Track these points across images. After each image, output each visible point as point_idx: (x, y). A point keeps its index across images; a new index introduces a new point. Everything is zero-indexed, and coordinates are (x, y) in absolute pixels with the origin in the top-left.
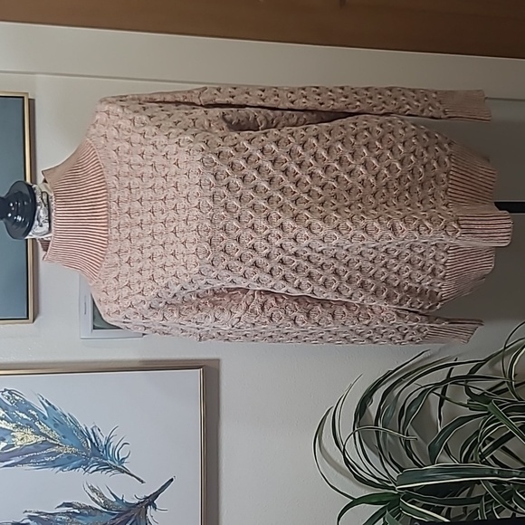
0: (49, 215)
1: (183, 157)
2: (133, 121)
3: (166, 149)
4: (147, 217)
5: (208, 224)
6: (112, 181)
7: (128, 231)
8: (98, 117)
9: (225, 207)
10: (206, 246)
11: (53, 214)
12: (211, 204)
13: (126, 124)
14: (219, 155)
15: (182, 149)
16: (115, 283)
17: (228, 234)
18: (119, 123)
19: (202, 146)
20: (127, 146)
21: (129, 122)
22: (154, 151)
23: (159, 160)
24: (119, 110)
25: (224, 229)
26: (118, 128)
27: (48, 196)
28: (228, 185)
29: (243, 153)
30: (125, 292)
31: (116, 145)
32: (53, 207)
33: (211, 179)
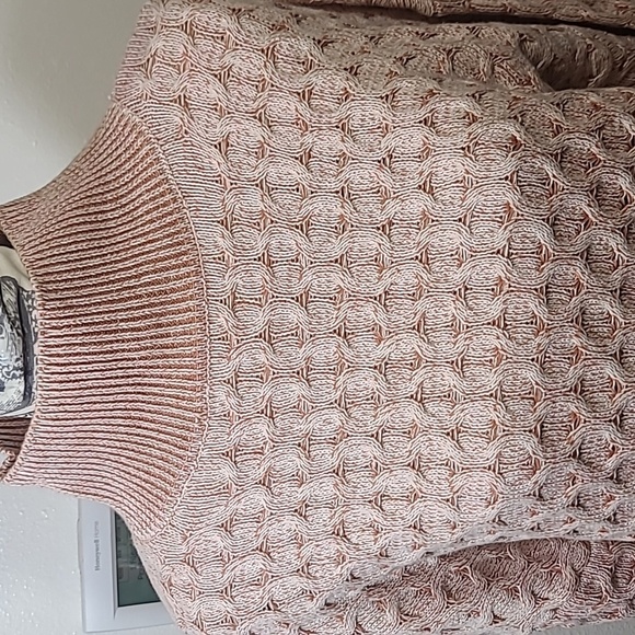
0: (26, 352)
1: (450, 166)
2: (270, 53)
3: (390, 141)
4: (326, 351)
5: (531, 375)
6: (215, 240)
7: (265, 390)
8: (157, 44)
9: (583, 322)
10: (530, 445)
11: (37, 349)
12: (541, 312)
13: (248, 63)
14: (561, 157)
15: (448, 141)
16: (219, 541)
17: (592, 405)
18: (228, 59)
19: (512, 129)
20: (257, 132)
21: (258, 60)
22: (348, 147)
23: (363, 175)
24: (226, 22)
25: (580, 390)
26: (224, 76)
27: (19, 289)
28: (587, 256)
29: (622, 153)
30: (254, 565)
31: (220, 128)
32: (36, 327)
33: (542, 235)
